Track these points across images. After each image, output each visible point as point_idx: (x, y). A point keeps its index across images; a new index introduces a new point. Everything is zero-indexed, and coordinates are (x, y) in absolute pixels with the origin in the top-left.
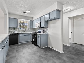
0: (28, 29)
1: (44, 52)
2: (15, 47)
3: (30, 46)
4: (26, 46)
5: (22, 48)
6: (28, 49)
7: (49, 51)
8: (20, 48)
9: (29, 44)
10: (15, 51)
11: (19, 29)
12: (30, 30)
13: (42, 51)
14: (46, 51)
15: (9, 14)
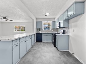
0: (51, 30)
1: (58, 54)
2: (39, 43)
3: (49, 45)
4: (46, 44)
5: (43, 45)
6: (46, 47)
7: (66, 56)
8: (41, 45)
9: (49, 44)
10: (37, 46)
11: (44, 30)
12: (53, 31)
13: (58, 53)
14: (63, 54)
15: (37, 19)
